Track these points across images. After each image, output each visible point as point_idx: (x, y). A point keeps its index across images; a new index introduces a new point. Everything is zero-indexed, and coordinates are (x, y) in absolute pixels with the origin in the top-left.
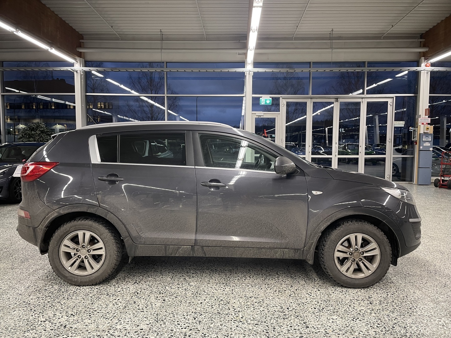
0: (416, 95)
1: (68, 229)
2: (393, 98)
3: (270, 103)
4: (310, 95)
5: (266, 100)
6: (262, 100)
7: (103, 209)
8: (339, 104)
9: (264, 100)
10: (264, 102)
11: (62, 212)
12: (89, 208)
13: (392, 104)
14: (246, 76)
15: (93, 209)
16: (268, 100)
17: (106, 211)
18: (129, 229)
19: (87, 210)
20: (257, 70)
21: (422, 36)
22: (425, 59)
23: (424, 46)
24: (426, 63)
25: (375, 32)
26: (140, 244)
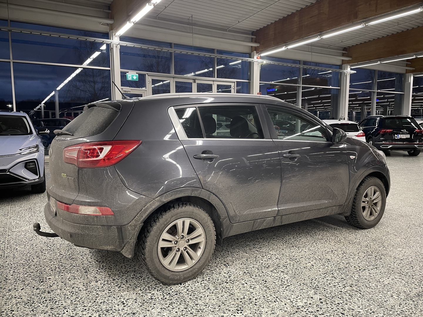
0: (250, 81)
1: (169, 219)
2: (235, 82)
3: (136, 79)
4: (173, 74)
5: (132, 76)
6: (129, 75)
7: (206, 191)
8: (196, 84)
9: (131, 75)
10: (131, 78)
11: (165, 200)
12: (193, 191)
13: (234, 87)
14: (113, 48)
15: (197, 191)
16: (135, 76)
17: (209, 193)
18: (228, 209)
19: (191, 194)
20: (124, 43)
21: (253, 33)
22: (257, 53)
23: (256, 42)
24: (257, 56)
25: (223, 24)
26: (235, 223)
